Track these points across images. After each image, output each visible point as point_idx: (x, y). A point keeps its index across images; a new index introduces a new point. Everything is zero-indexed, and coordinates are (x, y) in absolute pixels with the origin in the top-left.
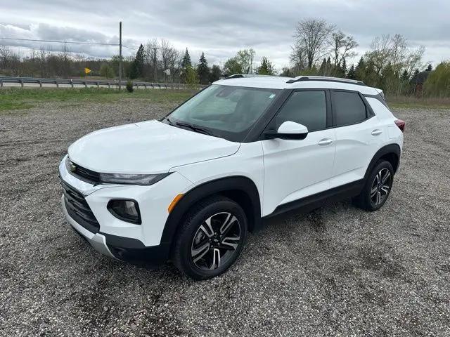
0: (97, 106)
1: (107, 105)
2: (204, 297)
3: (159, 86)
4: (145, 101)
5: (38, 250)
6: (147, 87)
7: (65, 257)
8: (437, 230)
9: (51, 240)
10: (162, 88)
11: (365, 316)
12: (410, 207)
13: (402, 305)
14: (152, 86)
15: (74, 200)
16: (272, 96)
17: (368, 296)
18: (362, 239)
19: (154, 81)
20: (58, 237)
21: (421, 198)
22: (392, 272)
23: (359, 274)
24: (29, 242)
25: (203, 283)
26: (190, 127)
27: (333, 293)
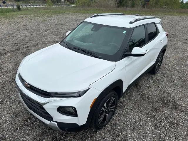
0: (7, 21)
1: (12, 20)
2: (106, 138)
3: (33, 6)
4: (30, 17)
5: (12, 123)
6: (28, 7)
7: (28, 125)
8: (182, 81)
9: (16, 115)
10: (35, 6)
11: (175, 135)
12: (168, 70)
13: (185, 125)
14: (29, 6)
15: (33, 103)
16: (125, 32)
17: (171, 123)
18: (156, 91)
19: (30, 3)
20: (19, 112)
21: (170, 64)
22: (174, 107)
23: (163, 111)
24: (5, 119)
25: (102, 130)
26: (83, 51)
27: (158, 124)
